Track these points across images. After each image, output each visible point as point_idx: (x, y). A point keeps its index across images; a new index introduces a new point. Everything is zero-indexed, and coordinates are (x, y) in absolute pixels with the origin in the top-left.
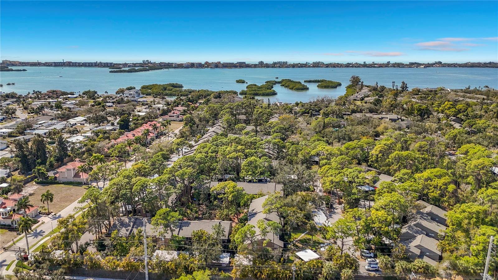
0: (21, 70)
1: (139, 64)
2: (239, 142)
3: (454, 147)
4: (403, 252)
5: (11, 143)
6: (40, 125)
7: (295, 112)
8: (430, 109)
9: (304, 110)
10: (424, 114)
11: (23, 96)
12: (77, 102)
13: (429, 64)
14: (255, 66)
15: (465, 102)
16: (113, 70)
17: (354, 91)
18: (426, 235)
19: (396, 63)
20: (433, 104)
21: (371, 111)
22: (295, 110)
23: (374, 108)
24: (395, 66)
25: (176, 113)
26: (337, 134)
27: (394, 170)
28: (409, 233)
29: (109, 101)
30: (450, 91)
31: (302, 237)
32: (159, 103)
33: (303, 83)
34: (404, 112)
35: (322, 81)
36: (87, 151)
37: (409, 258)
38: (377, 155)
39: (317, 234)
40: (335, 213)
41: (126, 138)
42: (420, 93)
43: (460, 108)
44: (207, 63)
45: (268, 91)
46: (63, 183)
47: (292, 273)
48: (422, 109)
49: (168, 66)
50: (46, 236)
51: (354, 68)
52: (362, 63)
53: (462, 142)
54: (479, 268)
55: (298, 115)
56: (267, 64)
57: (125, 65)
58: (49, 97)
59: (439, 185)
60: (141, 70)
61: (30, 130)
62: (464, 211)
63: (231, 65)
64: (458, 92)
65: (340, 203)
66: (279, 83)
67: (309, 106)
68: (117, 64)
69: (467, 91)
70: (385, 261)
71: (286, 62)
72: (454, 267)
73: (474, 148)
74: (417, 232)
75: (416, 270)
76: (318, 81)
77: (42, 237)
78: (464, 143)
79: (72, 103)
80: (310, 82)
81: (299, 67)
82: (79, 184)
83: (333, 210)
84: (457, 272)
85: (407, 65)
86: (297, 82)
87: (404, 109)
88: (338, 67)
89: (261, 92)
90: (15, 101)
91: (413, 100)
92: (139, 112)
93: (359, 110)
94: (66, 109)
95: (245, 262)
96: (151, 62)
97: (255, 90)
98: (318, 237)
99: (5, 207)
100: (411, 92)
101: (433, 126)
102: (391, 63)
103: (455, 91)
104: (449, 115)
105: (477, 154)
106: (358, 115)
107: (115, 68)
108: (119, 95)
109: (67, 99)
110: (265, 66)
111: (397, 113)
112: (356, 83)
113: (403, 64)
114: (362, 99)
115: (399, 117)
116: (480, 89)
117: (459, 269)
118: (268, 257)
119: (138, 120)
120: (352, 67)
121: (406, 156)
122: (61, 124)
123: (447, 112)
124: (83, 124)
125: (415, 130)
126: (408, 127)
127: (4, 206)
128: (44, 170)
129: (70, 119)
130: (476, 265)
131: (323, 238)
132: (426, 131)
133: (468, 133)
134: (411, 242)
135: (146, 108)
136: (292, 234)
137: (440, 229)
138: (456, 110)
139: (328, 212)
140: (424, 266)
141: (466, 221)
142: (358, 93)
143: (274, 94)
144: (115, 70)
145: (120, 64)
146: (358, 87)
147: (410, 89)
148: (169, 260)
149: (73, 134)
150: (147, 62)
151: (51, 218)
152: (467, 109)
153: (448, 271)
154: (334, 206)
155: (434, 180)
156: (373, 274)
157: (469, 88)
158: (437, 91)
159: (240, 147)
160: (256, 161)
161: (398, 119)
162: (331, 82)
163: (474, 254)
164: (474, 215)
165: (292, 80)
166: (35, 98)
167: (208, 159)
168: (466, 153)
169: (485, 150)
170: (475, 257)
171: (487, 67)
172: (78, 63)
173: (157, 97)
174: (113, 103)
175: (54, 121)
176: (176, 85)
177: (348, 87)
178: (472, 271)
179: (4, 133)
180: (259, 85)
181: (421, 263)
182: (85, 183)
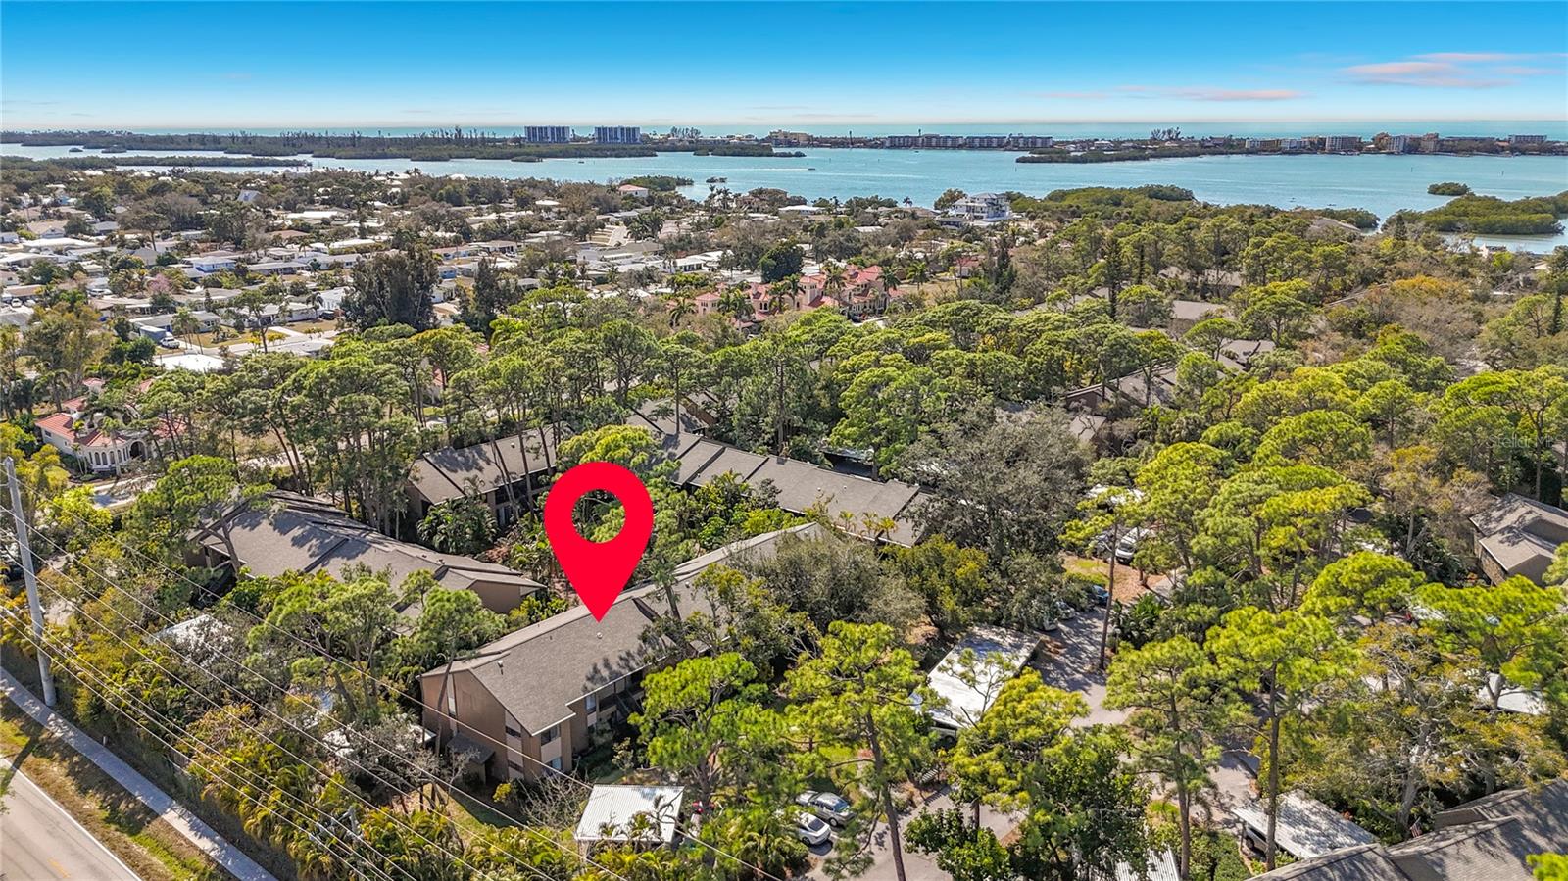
0: (790, 155)
49: (1228, 147)
57: (1088, 144)
58: (750, 209)
97: (1467, 214)
107: (1042, 150)
108: (938, 212)
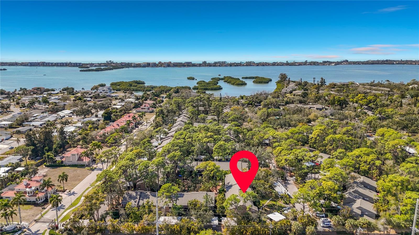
1: (103, 64)
2: (207, 130)
3: (370, 130)
4: (349, 212)
5: (13, 133)
6: (34, 118)
7: (242, 104)
8: (347, 100)
9: (249, 102)
10: (343, 104)
11: (11, 92)
12: (60, 97)
13: (338, 62)
14: (200, 65)
15: (373, 94)
16: (83, 69)
17: (283, 85)
18: (363, 199)
19: (312, 62)
20: (348, 96)
21: (301, 102)
22: (241, 102)
23: (303, 100)
24: (312, 64)
25: (147, 106)
26: (279, 121)
27: (329, 149)
28: (350, 198)
29: (87, 96)
30: (358, 84)
31: (268, 203)
32: (129, 98)
33: (241, 79)
34: (327, 103)
35: (256, 78)
36: (82, 139)
37: (354, 216)
38: (316, 138)
39: (279, 201)
40: (289, 184)
41: (113, 128)
42: (335, 87)
43: (370, 99)
44: (160, 63)
45: (215, 86)
46: (69, 166)
47: (269, 230)
48: (341, 100)
49: (128, 65)
50: (67, 209)
51: (279, 66)
52: (285, 62)
53: (376, 126)
54: (408, 223)
55: (245, 106)
56: (209, 63)
57: (92, 65)
58: (34, 93)
59: (368, 161)
60: (107, 69)
61: (27, 122)
62: (392, 181)
63: (180, 64)
64: (365, 85)
65: (291, 176)
66: (222, 79)
67: (252, 99)
68: (84, 64)
69: (372, 85)
70: (337, 220)
71: (225, 62)
72: (389, 222)
73: (389, 132)
74: (356, 197)
75: (361, 226)
76: (253, 78)
77: (64, 210)
78: (378, 127)
79: (56, 98)
80: (246, 78)
81: (236, 66)
82: (83, 166)
83: (287, 181)
84: (392, 227)
85: (321, 63)
86: (236, 79)
87: (326, 101)
88: (266, 65)
89: (210, 87)
90: (6, 97)
91: (331, 92)
92: (115, 105)
93: (291, 102)
94: (52, 104)
95: (233, 223)
96: (114, 62)
97: (205, 86)
98: (280, 203)
99: (31, 187)
100: (328, 86)
101: (352, 113)
102: (308, 62)
103: (363, 85)
104: (362, 105)
105: (392, 136)
106: (292, 106)
108: (94, 91)
109: (50, 95)
110: (208, 65)
111: (322, 104)
112: (284, 79)
113: (318, 63)
114: (291, 92)
115: (323, 106)
116: (383, 83)
117: (393, 224)
118: (249, 219)
119: (117, 112)
120: (278, 65)
121: (338, 139)
122: (53, 117)
123: (361, 102)
124: (71, 116)
125: (338, 117)
126: (332, 115)
127: (29, 186)
128: (52, 156)
129: (59, 112)
130: (406, 221)
131: (284, 203)
132: (346, 118)
133: (380, 119)
134: (353, 205)
135: (119, 102)
136: (261, 201)
137: (373, 195)
138: (368, 101)
139: (283, 183)
140: (367, 222)
141: (395, 188)
142: (286, 87)
143: (220, 88)
144: (85, 69)
145: (87, 64)
146: (286, 82)
147: (327, 84)
148: (174, 224)
149: (66, 125)
150: (110, 62)
151: (67, 195)
152: (376, 100)
153: (385, 226)
154: (287, 179)
155: (364, 157)
156: (327, 229)
157: (374, 82)
158: (348, 85)
159: (209, 134)
160: (225, 144)
161: (323, 108)
162: (264, 78)
163: (403, 213)
164: (400, 184)
165: (232, 77)
166: (23, 95)
167: (186, 143)
168: (383, 135)
169: (398, 133)
170: (404, 215)
171: (385, 63)
172: (51, 63)
173: (126, 92)
174: (91, 98)
175: (45, 114)
176: (139, 82)
177: (278, 83)
178: (403, 225)
179: (4, 125)
180: (207, 81)
181: (365, 220)
182: (87, 165)
